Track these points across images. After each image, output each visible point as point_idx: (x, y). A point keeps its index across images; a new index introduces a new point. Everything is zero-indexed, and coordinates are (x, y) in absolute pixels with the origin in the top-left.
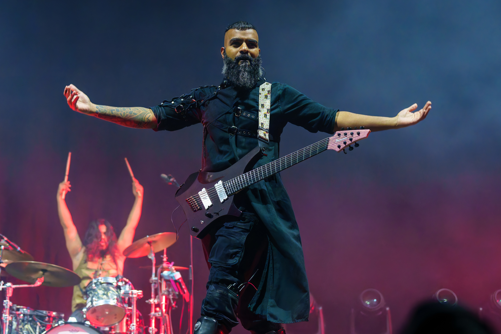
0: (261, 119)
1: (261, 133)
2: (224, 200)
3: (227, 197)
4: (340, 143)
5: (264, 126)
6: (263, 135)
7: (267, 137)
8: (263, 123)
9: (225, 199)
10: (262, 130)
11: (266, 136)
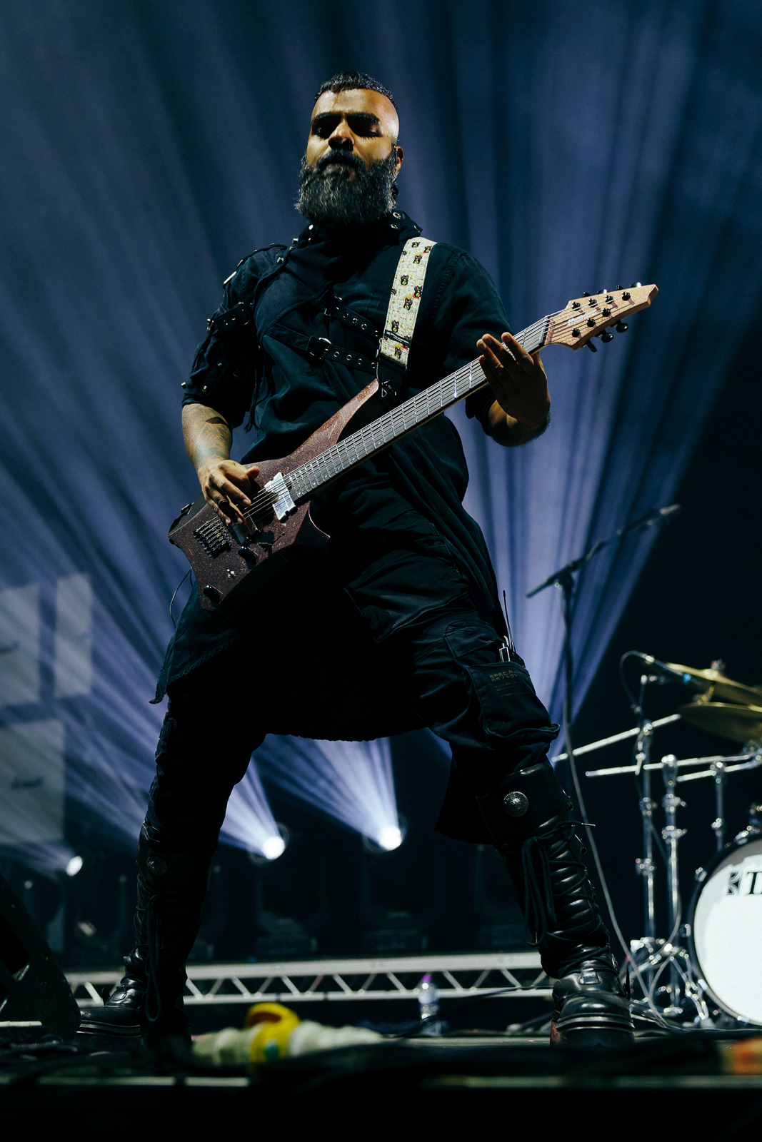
0: (395, 313)
1: (387, 347)
2: (287, 512)
3: (293, 505)
4: (578, 326)
5: (400, 329)
6: (393, 353)
7: (404, 358)
8: (398, 322)
9: (289, 510)
10: (392, 338)
11: (400, 355)
